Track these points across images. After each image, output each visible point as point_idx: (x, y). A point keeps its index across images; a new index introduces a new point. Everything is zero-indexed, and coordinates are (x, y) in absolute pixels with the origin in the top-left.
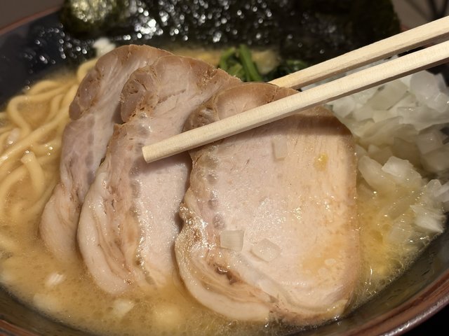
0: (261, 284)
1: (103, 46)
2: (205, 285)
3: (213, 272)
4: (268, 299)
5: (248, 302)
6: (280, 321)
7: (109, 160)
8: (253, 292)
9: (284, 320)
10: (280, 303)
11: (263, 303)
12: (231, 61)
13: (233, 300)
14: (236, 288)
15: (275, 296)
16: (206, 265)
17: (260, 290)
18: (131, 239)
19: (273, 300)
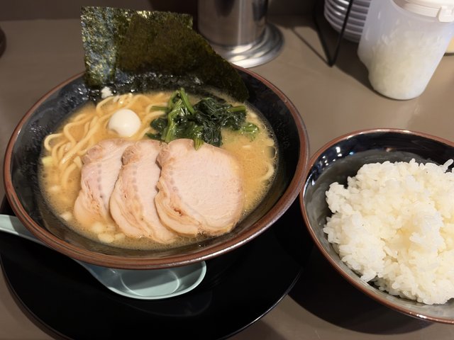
0: (195, 216)
2: (169, 216)
3: (173, 211)
5: (189, 225)
8: (191, 220)
9: (204, 233)
10: (203, 225)
11: (195, 225)
12: (177, 99)
13: (181, 223)
16: (171, 207)
17: (194, 219)
18: (137, 210)
19: (200, 224)
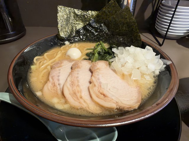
0: (113, 98)
1: (67, 43)
2: (97, 97)
3: (100, 94)
4: (115, 102)
5: (110, 102)
6: (119, 108)
7: (70, 76)
8: (111, 100)
9: (120, 108)
10: (119, 103)
13: (105, 101)
14: (106, 98)
15: (117, 101)
16: (98, 92)
19: (117, 102)
